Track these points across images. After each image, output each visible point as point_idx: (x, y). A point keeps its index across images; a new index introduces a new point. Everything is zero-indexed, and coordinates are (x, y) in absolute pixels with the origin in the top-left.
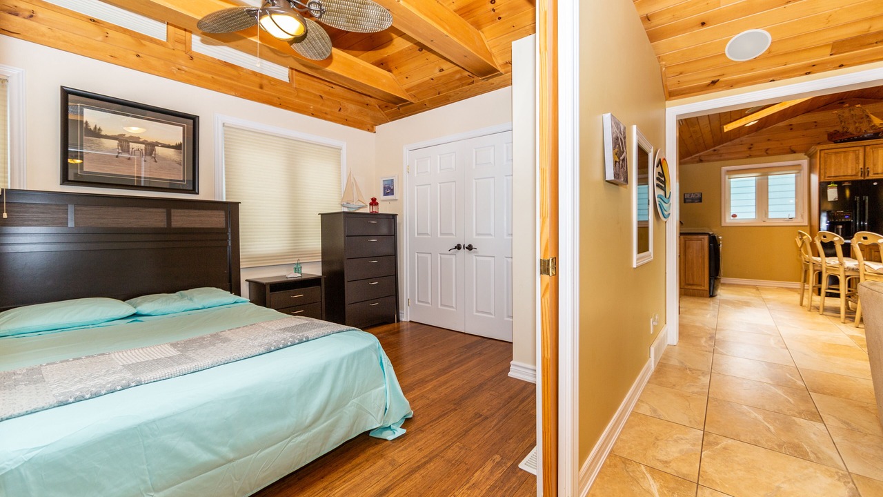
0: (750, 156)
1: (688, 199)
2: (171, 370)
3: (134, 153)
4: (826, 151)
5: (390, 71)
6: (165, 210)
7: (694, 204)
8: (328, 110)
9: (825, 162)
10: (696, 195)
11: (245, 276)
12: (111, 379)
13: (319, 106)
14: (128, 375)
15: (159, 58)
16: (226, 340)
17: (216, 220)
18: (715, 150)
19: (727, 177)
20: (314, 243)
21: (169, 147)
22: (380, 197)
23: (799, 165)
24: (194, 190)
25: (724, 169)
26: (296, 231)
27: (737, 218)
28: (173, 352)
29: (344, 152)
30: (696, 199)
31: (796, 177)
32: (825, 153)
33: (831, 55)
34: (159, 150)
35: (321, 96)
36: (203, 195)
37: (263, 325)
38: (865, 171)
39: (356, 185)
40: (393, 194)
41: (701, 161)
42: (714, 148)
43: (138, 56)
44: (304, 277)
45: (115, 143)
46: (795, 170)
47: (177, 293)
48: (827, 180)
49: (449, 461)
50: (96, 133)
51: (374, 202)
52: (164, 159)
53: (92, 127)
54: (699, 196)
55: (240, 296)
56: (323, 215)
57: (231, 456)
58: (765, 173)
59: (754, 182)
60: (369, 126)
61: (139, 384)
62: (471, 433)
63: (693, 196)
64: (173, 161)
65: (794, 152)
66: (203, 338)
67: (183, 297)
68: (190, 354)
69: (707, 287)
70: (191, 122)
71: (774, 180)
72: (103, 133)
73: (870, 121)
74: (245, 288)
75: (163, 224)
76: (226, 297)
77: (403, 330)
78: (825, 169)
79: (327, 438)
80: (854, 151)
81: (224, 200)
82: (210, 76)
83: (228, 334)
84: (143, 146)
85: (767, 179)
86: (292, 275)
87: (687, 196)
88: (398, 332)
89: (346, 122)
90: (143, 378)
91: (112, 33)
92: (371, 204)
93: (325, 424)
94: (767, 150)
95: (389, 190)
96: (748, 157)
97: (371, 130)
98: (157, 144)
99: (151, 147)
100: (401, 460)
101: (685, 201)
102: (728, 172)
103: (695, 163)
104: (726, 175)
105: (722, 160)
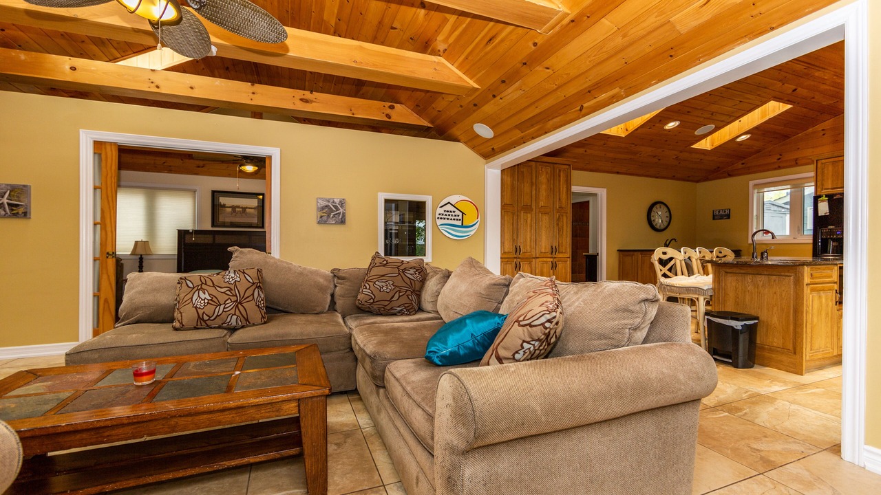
1: (716, 215)
3: (238, 212)
4: (823, 161)
7: (722, 220)
9: (823, 172)
10: (725, 212)
18: (743, 164)
19: (757, 191)
21: (252, 208)
24: (262, 227)
25: (751, 183)
30: (726, 215)
32: (822, 163)
41: (729, 175)
42: (741, 162)
45: (230, 209)
48: (823, 192)
52: (249, 214)
53: (223, 204)
54: (727, 212)
59: (789, 194)
63: (722, 213)
64: (254, 214)
70: (261, 197)
72: (226, 206)
78: (823, 180)
85: (803, 190)
87: (717, 213)
96: (775, 169)
99: (245, 209)
101: (714, 219)
102: (756, 186)
103: (725, 177)
104: (754, 189)
105: (750, 173)
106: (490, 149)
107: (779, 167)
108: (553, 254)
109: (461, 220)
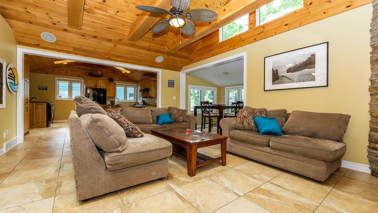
0: (66, 75)
1: (40, 88)
4: (87, 78)
7: (43, 90)
9: (87, 81)
18: (53, 70)
19: (58, 81)
23: (82, 81)
25: (56, 78)
30: (45, 89)
31: (81, 85)
38: (96, 86)
41: (47, 73)
46: (80, 82)
48: (87, 87)
54: (46, 87)
58: (71, 82)
59: (68, 85)
63: (43, 87)
65: (80, 77)
69: (46, 123)
71: (74, 85)
73: (98, 72)
78: (87, 83)
80: (94, 80)
85: (72, 84)
87: (41, 87)
94: (72, 74)
96: (65, 75)
101: (39, 89)
102: (58, 79)
103: (45, 74)
105: (55, 74)
106: (36, 44)
108: (27, 103)
109: (14, 80)
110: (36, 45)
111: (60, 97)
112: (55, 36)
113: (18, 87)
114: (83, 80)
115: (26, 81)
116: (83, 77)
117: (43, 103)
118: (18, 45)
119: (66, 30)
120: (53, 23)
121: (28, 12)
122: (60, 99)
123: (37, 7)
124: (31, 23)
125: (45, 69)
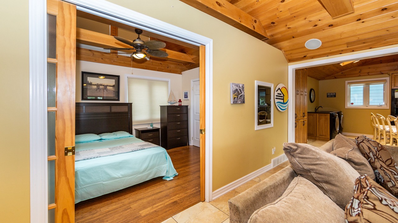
0: (360, 76)
1: (329, 95)
2: (108, 154)
3: (101, 89)
4: (395, 74)
5: (185, 53)
6: (109, 107)
7: (332, 98)
8: (163, 68)
9: (394, 79)
10: (333, 94)
11: (134, 128)
12: (94, 155)
13: (160, 67)
14: (98, 155)
15: (108, 59)
16: (123, 148)
17: (125, 109)
18: (342, 73)
19: (348, 85)
20: (158, 116)
21: (111, 86)
22: (183, 98)
23: (385, 80)
24: (118, 100)
25: (346, 82)
26: (152, 112)
27: (353, 105)
28: (109, 150)
29: (169, 83)
30: (333, 96)
31: (384, 85)
32: (394, 75)
33: (347, 47)
34: (108, 87)
35: (161, 64)
36: (121, 101)
37: (134, 144)
39: (173, 95)
40: (187, 98)
41: (336, 78)
42: (341, 72)
43: (102, 59)
44: (154, 128)
45: (95, 87)
46: (383, 82)
47: (113, 133)
48: (395, 88)
49: (182, 187)
50: (91, 84)
51: (180, 101)
52: (109, 90)
53: (90, 82)
54: (334, 94)
55: (132, 135)
56: (161, 106)
57: (121, 176)
58: (367, 84)
60: (179, 72)
61: (100, 157)
62: (193, 181)
63: (331, 94)
64: (112, 91)
65: (383, 74)
66: (117, 147)
67: (114, 134)
68: (113, 151)
69: (329, 137)
70: (117, 78)
71: (372, 87)
72: (93, 84)
74: (134, 132)
75: (109, 111)
76: (127, 134)
77: (190, 148)
78: (394, 83)
79: (147, 177)
81: (128, 102)
82: (123, 62)
83: (124, 146)
84: (103, 87)
85: (369, 86)
86: (149, 127)
88: (189, 149)
89: (170, 71)
90: (101, 155)
91: (95, 53)
92: (179, 102)
93: (147, 172)
94: (369, 72)
95: (186, 96)
96: (358, 76)
97: (180, 73)
98: (107, 86)
99: (106, 86)
100: (169, 185)
101: (327, 97)
102: (349, 83)
103: (333, 79)
104: (348, 84)
105: (346, 77)
106: (303, 56)
107: (360, 75)
108: (304, 117)
109: (283, 99)
110: (303, 58)
111: (352, 104)
112: (319, 39)
113: (288, 104)
114: (388, 79)
115: (302, 95)
116: (387, 73)
117: (326, 114)
118: (289, 64)
119: (331, 26)
120: (314, 25)
121: (288, 28)
122: (351, 106)
123: (295, 18)
124: (293, 37)
125: (333, 74)
